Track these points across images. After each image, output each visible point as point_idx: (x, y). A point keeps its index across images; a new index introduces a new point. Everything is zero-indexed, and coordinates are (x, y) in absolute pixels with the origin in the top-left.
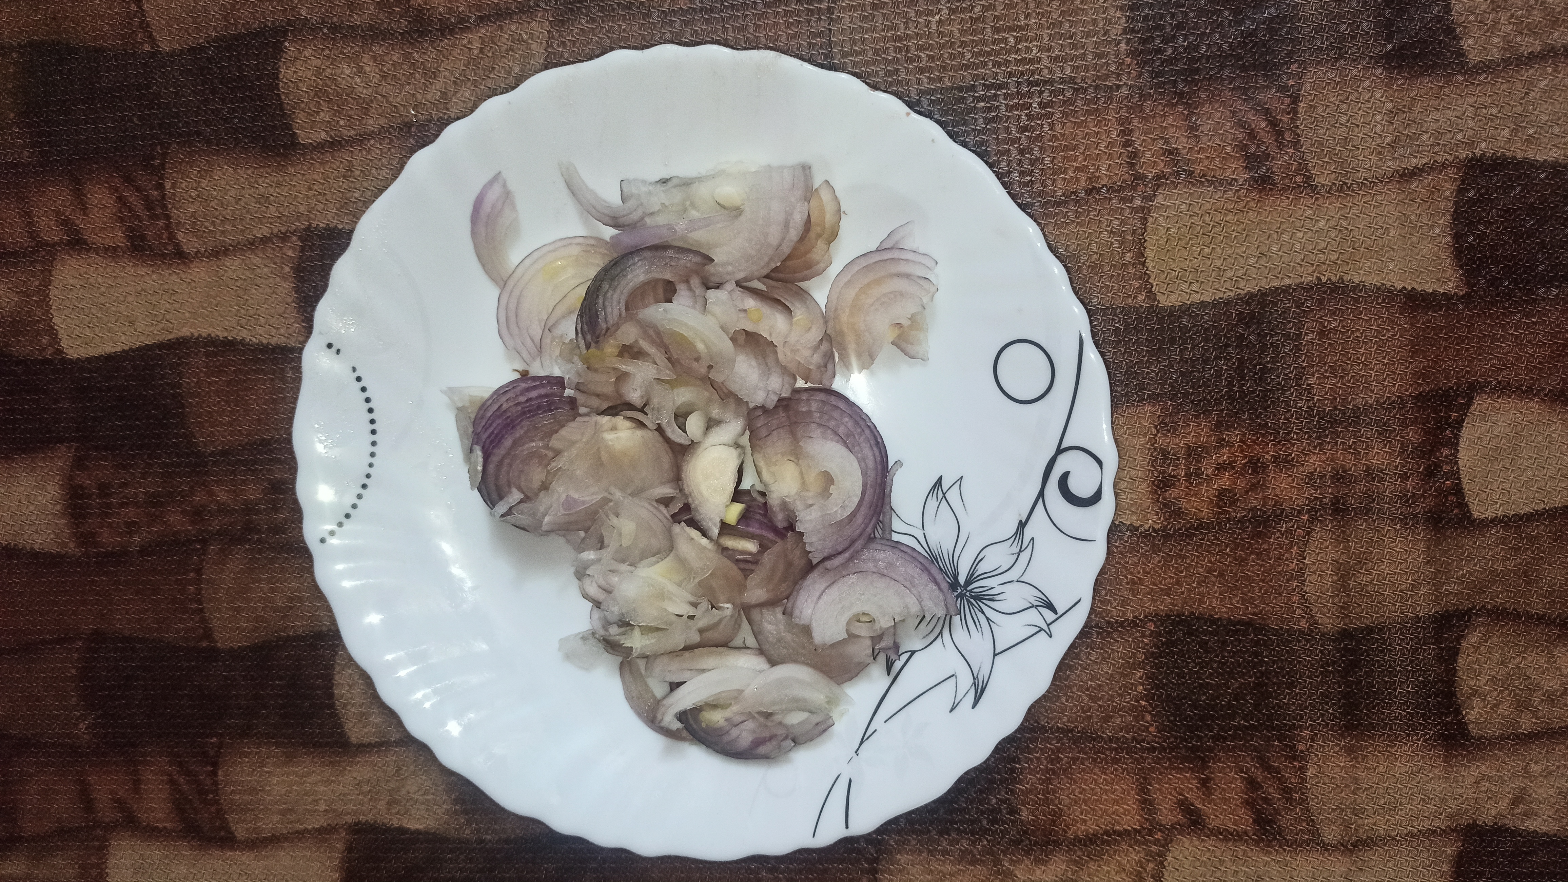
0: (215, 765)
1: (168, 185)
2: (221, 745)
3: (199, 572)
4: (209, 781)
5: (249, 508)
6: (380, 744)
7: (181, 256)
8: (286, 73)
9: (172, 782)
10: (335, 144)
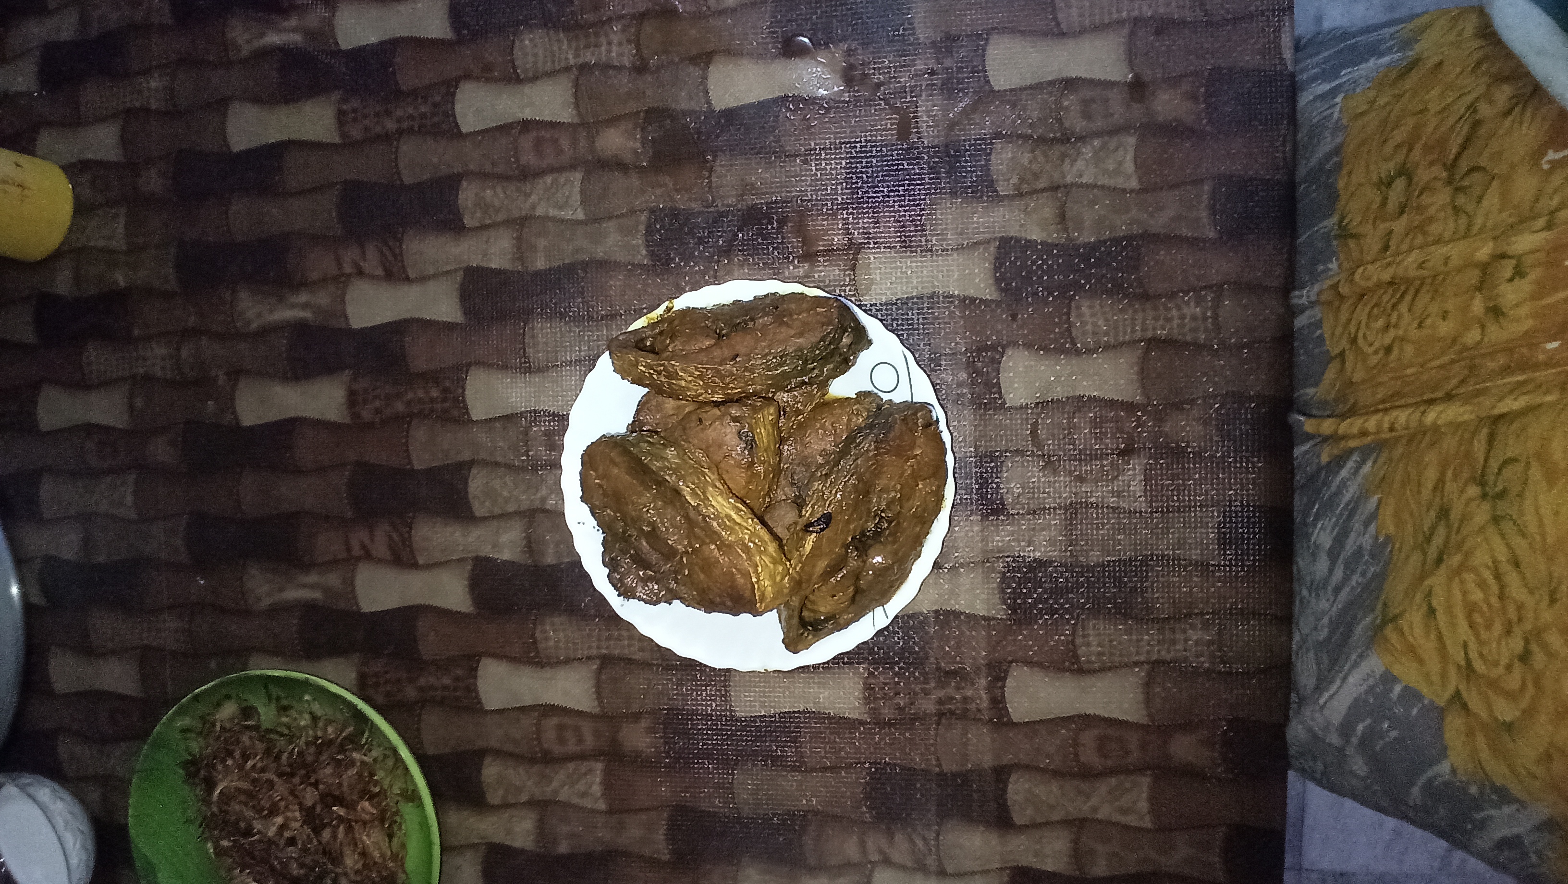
0: (411, 528)
1: (404, 247)
2: (414, 518)
3: (408, 432)
4: (407, 535)
5: (432, 400)
6: (489, 517)
7: (408, 280)
8: (461, 196)
9: (390, 537)
10: (484, 227)
